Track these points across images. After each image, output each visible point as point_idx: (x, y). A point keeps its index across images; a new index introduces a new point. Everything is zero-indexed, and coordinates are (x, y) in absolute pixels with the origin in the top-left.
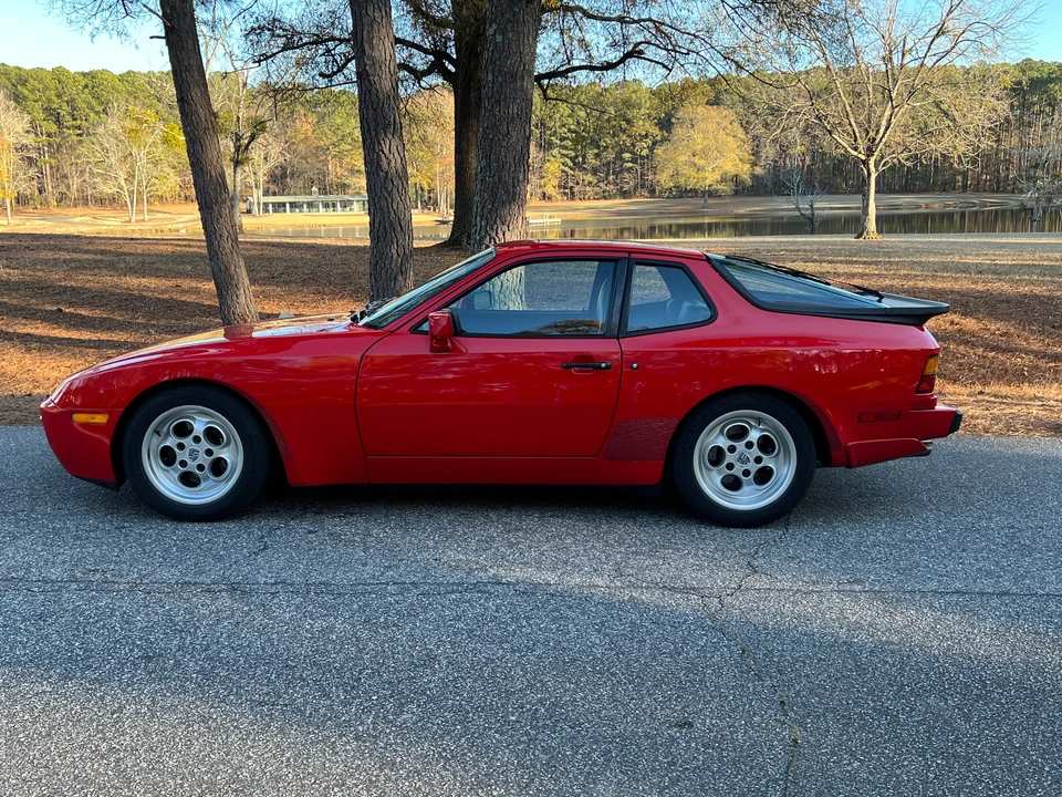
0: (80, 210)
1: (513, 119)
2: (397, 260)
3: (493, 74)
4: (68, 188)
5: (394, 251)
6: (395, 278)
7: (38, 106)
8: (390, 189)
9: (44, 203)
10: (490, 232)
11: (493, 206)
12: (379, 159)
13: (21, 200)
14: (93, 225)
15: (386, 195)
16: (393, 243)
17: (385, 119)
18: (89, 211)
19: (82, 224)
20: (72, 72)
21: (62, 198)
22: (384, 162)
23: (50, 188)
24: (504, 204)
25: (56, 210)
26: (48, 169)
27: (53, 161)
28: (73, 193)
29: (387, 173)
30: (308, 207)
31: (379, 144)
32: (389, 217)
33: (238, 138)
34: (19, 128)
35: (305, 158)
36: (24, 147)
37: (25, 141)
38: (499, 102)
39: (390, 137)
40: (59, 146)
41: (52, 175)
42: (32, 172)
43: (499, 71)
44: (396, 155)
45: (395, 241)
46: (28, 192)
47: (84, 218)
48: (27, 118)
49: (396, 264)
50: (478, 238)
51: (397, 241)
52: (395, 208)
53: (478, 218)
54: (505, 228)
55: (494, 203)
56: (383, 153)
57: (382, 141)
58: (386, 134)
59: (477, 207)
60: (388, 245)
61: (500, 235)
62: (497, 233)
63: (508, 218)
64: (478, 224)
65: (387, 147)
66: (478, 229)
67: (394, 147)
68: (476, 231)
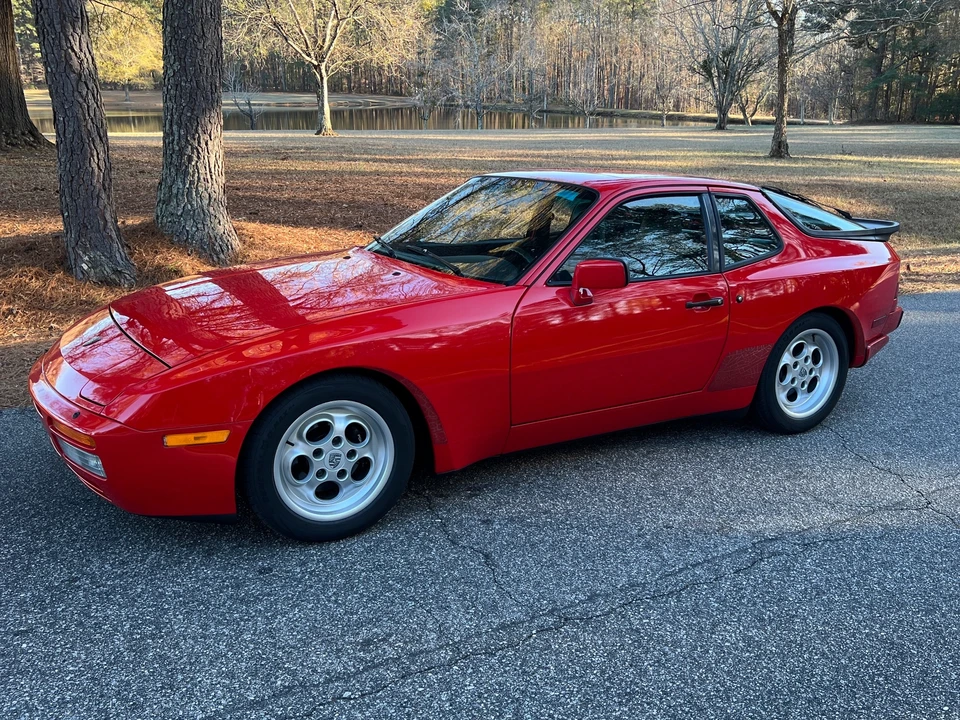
1: (207, 20)
2: (99, 175)
5: (94, 165)
6: (98, 196)
8: (84, 93)
10: (192, 141)
11: (192, 113)
12: (68, 59)
15: (80, 100)
16: (93, 156)
17: (72, 10)
22: (75, 61)
24: (204, 110)
29: (81, 75)
31: (67, 39)
32: (86, 126)
39: (79, 31)
44: (87, 54)
45: (95, 153)
49: (98, 181)
50: (177, 148)
51: (98, 154)
52: (92, 115)
53: (175, 127)
54: (207, 137)
55: (193, 110)
56: (73, 50)
57: (71, 38)
58: (74, 29)
59: (172, 114)
60: (86, 158)
61: (203, 145)
62: (199, 143)
63: (209, 127)
64: (176, 133)
65: (78, 43)
66: (176, 138)
67: (84, 45)
68: (173, 140)
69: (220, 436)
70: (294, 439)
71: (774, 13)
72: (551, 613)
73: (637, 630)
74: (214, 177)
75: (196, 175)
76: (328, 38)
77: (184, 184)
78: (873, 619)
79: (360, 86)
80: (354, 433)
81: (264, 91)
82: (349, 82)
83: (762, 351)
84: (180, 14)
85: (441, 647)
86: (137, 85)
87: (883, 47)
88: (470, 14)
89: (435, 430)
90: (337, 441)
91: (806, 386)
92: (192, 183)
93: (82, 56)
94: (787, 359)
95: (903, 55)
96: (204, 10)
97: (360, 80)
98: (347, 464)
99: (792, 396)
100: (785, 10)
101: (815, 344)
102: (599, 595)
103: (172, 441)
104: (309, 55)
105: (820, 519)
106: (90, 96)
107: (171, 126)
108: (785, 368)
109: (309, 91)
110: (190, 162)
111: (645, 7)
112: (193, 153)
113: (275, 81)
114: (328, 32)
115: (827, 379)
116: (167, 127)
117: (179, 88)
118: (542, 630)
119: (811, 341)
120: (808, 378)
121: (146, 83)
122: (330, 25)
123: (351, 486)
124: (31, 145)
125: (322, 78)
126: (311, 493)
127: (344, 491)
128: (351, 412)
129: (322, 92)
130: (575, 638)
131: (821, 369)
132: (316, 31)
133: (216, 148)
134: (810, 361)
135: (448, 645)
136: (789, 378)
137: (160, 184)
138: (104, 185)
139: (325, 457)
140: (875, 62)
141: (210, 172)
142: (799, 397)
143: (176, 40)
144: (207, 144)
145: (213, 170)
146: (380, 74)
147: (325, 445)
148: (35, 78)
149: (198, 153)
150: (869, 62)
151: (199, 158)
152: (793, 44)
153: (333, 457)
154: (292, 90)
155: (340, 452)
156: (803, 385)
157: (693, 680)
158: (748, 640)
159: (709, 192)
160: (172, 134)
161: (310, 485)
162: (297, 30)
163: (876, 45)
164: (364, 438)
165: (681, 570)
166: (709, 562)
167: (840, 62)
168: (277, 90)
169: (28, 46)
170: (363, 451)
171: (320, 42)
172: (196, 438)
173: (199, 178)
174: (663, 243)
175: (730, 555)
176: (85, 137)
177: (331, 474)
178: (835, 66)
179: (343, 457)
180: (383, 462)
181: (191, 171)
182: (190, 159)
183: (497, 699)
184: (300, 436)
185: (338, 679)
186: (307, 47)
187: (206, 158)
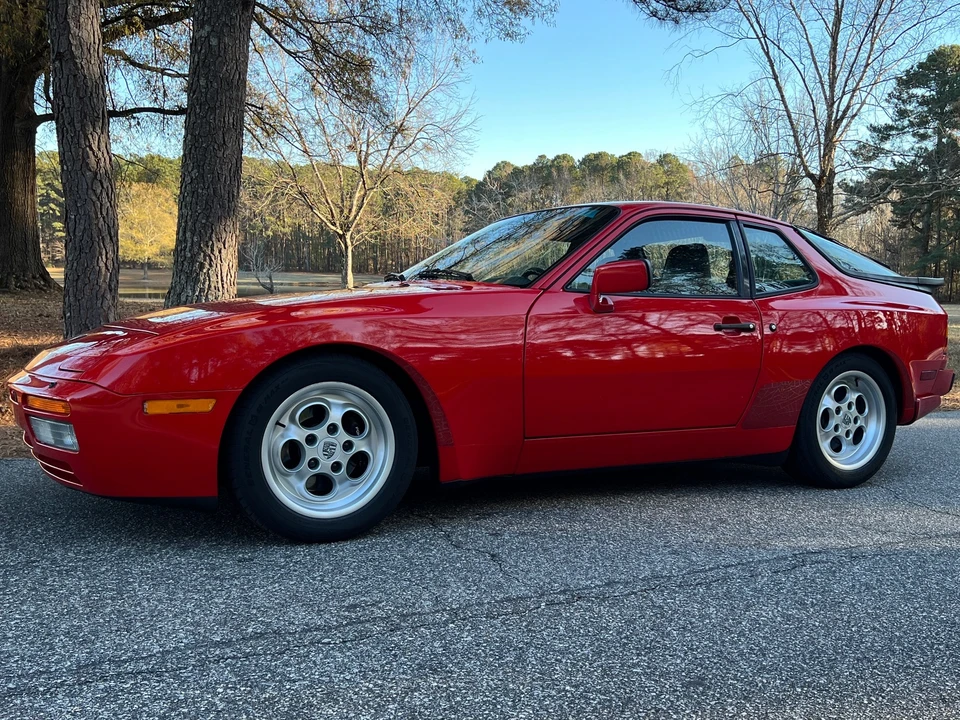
1: (229, 130)
2: (106, 275)
3: (207, 79)
5: (102, 264)
6: (103, 296)
8: (99, 191)
10: (204, 248)
11: (207, 220)
12: (85, 157)
15: (94, 198)
16: (101, 254)
17: (94, 110)
22: (92, 159)
24: (220, 219)
29: (96, 174)
31: (86, 137)
32: (97, 225)
38: (213, 109)
39: (99, 131)
43: (215, 76)
44: (106, 152)
45: (104, 252)
49: (105, 279)
50: (189, 255)
51: (107, 253)
52: (104, 213)
53: (188, 234)
54: (221, 245)
55: (208, 217)
56: (91, 149)
57: (90, 136)
58: (94, 128)
59: (186, 221)
60: (94, 256)
61: (217, 253)
62: (212, 250)
63: (224, 235)
64: (189, 240)
65: (96, 143)
66: (189, 245)
67: (103, 145)
68: (186, 247)
69: (206, 405)
70: (285, 421)
71: (811, 176)
72: (564, 592)
73: (661, 607)
74: (225, 286)
75: (207, 283)
76: (354, 209)
77: (194, 292)
78: (931, 607)
79: (386, 267)
80: (352, 423)
81: (286, 271)
82: (375, 264)
83: (800, 386)
84: (202, 123)
85: (438, 611)
86: (156, 264)
87: (928, 227)
88: (501, 194)
89: (441, 429)
90: (333, 429)
91: (851, 436)
92: (202, 290)
93: (100, 155)
94: (828, 402)
95: (950, 235)
96: (226, 119)
97: (386, 261)
98: (343, 458)
99: (836, 445)
100: (823, 172)
101: (858, 391)
102: (618, 582)
103: (154, 408)
104: (334, 224)
105: (869, 541)
106: (104, 195)
107: (185, 233)
108: (826, 414)
109: (334, 272)
110: (201, 270)
111: (679, 190)
112: (205, 260)
113: (299, 261)
114: (355, 203)
115: (874, 430)
116: (181, 234)
117: (195, 195)
118: (550, 604)
119: (854, 387)
120: (853, 427)
121: (166, 261)
122: (357, 195)
123: (347, 483)
124: (41, 289)
125: (346, 247)
126: (301, 485)
127: (338, 488)
128: (349, 400)
129: (347, 262)
130: (590, 609)
131: (866, 420)
132: (343, 201)
133: (230, 256)
134: (854, 407)
135: (445, 610)
136: (832, 423)
137: (169, 293)
138: (110, 285)
139: (319, 445)
140: (922, 240)
141: (222, 281)
142: (844, 448)
143: (196, 148)
144: (220, 252)
145: (225, 279)
146: (407, 255)
147: (320, 432)
148: (53, 256)
149: (211, 260)
150: (915, 242)
151: (211, 265)
152: (833, 207)
153: (328, 448)
154: (316, 270)
155: (336, 442)
156: (847, 434)
157: (723, 642)
158: (788, 618)
159: (737, 221)
160: (185, 241)
161: (300, 476)
162: (323, 200)
163: (920, 225)
164: (362, 431)
165: (711, 569)
166: (743, 564)
167: (884, 242)
168: (300, 270)
169: (49, 226)
170: (360, 445)
171: (346, 211)
172: (179, 406)
173: (210, 286)
174: (694, 285)
175: (767, 561)
176: (95, 235)
177: (325, 466)
178: (879, 247)
179: (339, 449)
180: (383, 458)
181: (202, 278)
182: (202, 266)
183: (498, 647)
184: (292, 420)
185: (317, 629)
186: (333, 216)
187: (219, 266)
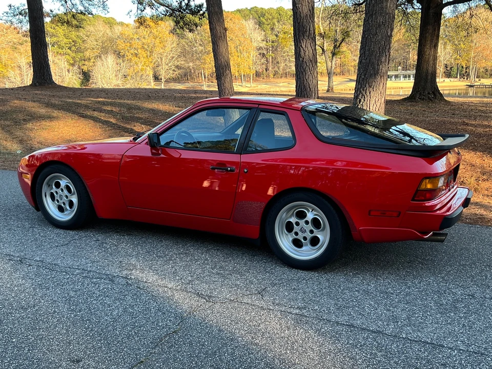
0: (283, 79)
4: (279, 69)
7: (268, 27)
9: (268, 76)
11: (365, 76)
12: (300, 51)
13: (258, 74)
14: (288, 87)
15: (303, 70)
18: (287, 80)
19: (283, 86)
20: (286, 9)
21: (275, 74)
22: (302, 52)
23: (271, 68)
25: (272, 80)
26: (271, 59)
27: (273, 55)
28: (281, 71)
29: (304, 58)
30: (395, 78)
31: (300, 42)
33: (336, 41)
34: (259, 39)
35: (397, 51)
36: (260, 48)
37: (261, 45)
39: (306, 38)
40: (277, 47)
41: (272, 62)
42: (263, 60)
44: (310, 48)
46: (261, 70)
47: (284, 84)
48: (263, 33)
52: (307, 78)
57: (302, 41)
61: (368, 94)
65: (305, 44)
83: (259, 205)
91: (307, 241)
93: (307, 49)
94: (291, 218)
99: (299, 243)
101: (314, 215)
106: (307, 68)
120: (308, 235)
134: (310, 225)
136: (293, 231)
142: (304, 247)
144: (370, 93)
149: (365, 98)
151: (364, 100)
159: (258, 108)
187: (368, 100)
